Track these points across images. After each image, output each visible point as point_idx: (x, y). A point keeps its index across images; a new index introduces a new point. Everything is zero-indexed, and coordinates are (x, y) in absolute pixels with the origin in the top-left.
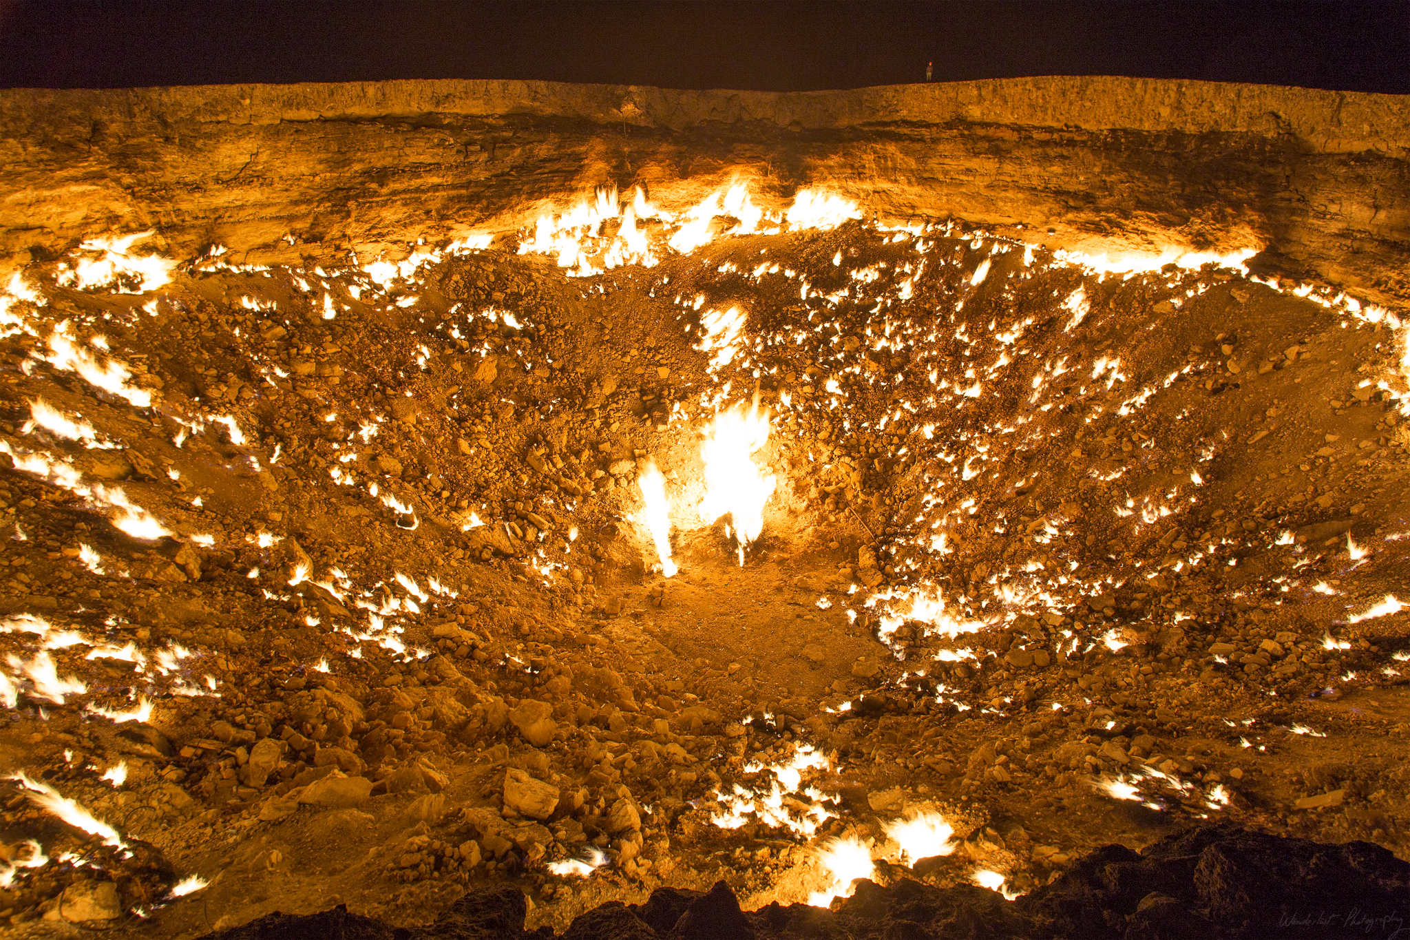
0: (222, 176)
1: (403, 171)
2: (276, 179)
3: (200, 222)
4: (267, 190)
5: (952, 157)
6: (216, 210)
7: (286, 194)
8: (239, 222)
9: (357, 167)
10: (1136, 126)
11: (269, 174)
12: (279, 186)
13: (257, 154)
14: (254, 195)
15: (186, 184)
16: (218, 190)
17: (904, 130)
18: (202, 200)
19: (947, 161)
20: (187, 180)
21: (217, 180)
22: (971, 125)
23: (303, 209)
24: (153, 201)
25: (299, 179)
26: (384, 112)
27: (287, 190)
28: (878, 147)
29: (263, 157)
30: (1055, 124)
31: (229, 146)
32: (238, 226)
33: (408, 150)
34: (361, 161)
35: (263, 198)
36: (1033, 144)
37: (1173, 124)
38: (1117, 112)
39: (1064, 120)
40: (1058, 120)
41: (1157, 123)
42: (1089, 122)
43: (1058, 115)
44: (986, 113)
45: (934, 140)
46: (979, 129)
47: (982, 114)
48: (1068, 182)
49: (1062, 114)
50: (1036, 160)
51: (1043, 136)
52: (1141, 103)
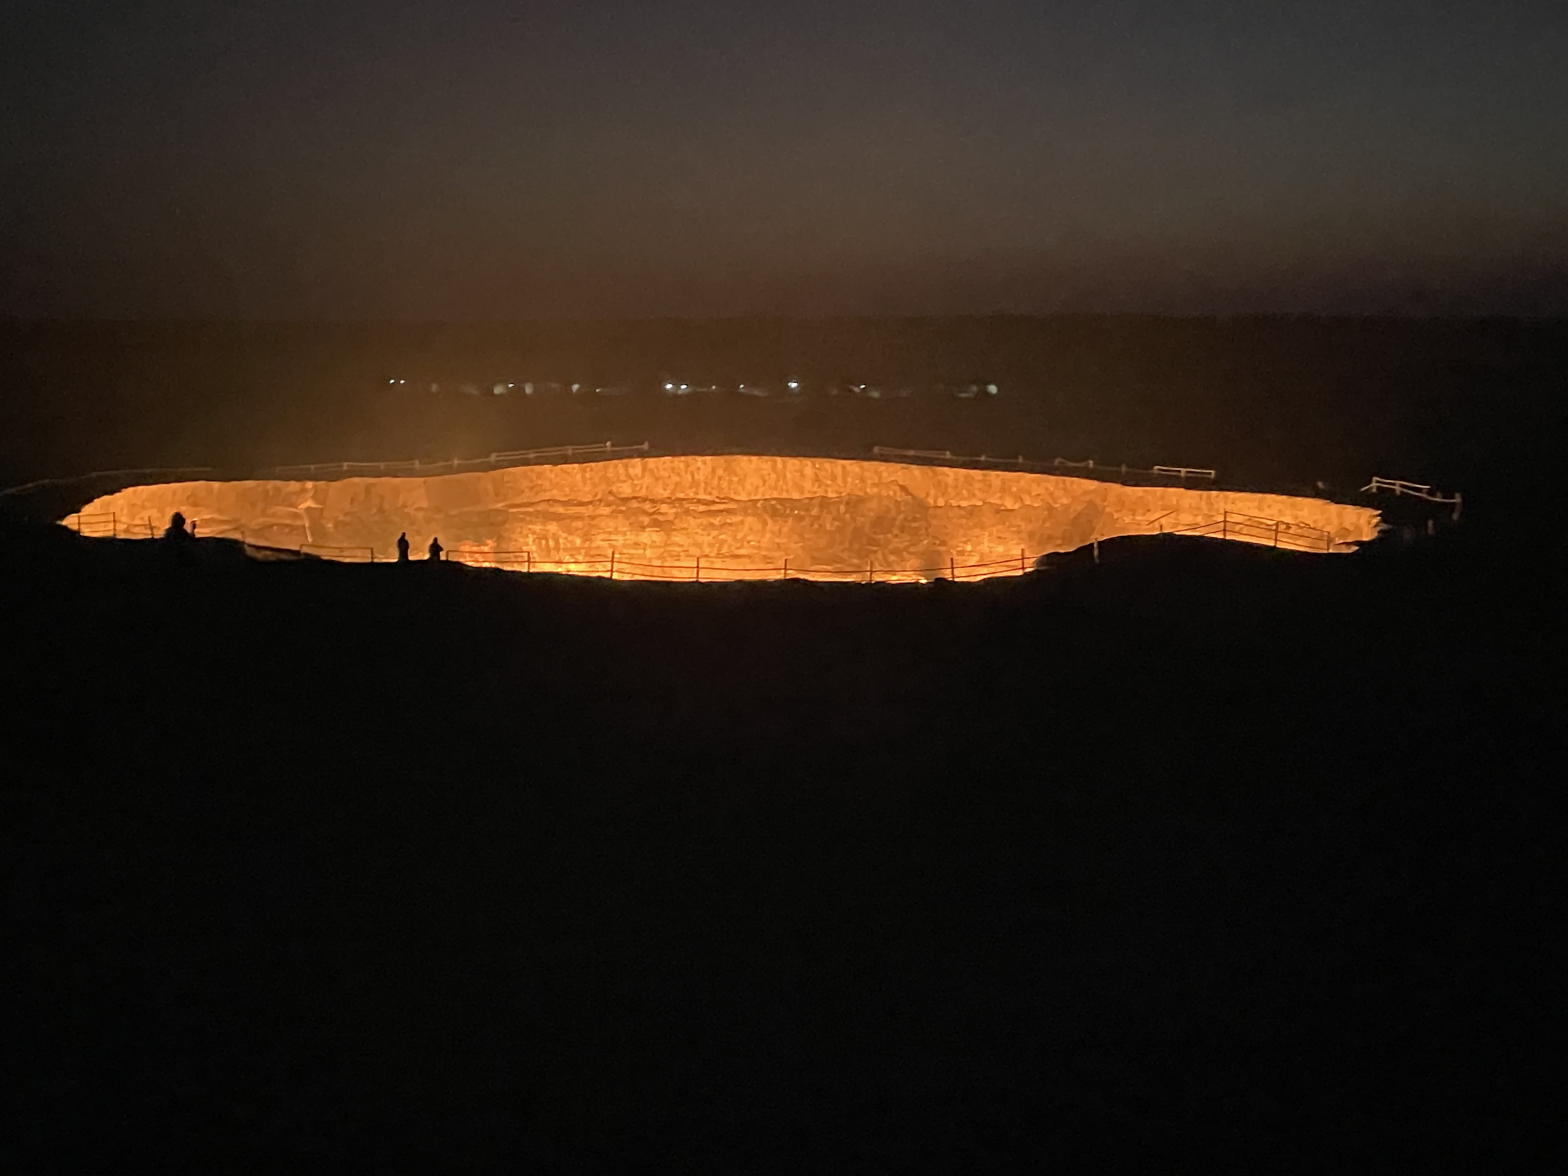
5: (616, 532)
10: (785, 495)
17: (561, 510)
19: (613, 537)
22: (625, 500)
28: (537, 528)
30: (708, 498)
36: (696, 515)
37: (815, 492)
38: (764, 485)
39: (715, 493)
40: (710, 494)
41: (802, 493)
42: (739, 494)
43: (709, 489)
44: (638, 488)
45: (593, 518)
46: (635, 504)
47: (634, 490)
48: (739, 548)
49: (712, 488)
50: (704, 530)
51: (702, 508)
52: (785, 477)
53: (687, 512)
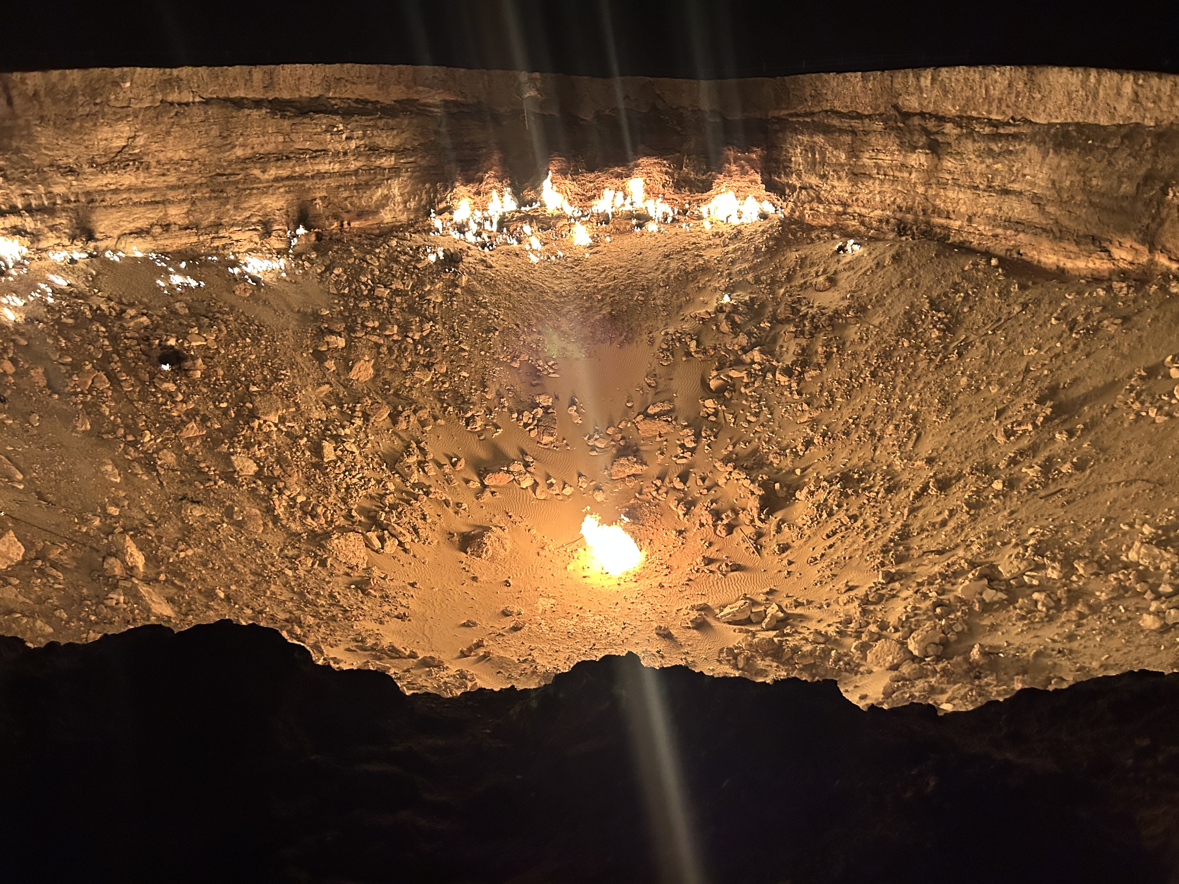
0: (97, 160)
1: (288, 158)
2: (154, 164)
3: (72, 205)
4: (142, 175)
5: (885, 150)
6: (88, 193)
7: (163, 178)
8: (112, 206)
9: (239, 152)
10: (1091, 120)
11: (146, 158)
12: (155, 171)
13: (134, 137)
14: (128, 179)
15: (59, 167)
16: (91, 174)
17: (836, 122)
18: (74, 183)
19: (881, 156)
20: (60, 162)
21: (92, 163)
22: (907, 116)
23: (180, 194)
24: (26, 183)
25: (177, 163)
26: (271, 96)
27: (164, 175)
28: (805, 139)
29: (140, 141)
30: (1000, 118)
31: (106, 129)
32: (110, 210)
33: (294, 136)
34: (244, 146)
35: (139, 183)
36: (976, 138)
37: (1130, 118)
38: (1069, 104)
39: (1010, 113)
40: (1004, 113)
41: (1113, 117)
42: (1038, 116)
43: (1004, 108)
44: (925, 103)
45: (866, 133)
46: (916, 121)
47: (920, 104)
48: (1013, 181)
49: (1008, 106)
50: (979, 156)
51: (987, 130)
52: (1095, 96)
53: (971, 134)
